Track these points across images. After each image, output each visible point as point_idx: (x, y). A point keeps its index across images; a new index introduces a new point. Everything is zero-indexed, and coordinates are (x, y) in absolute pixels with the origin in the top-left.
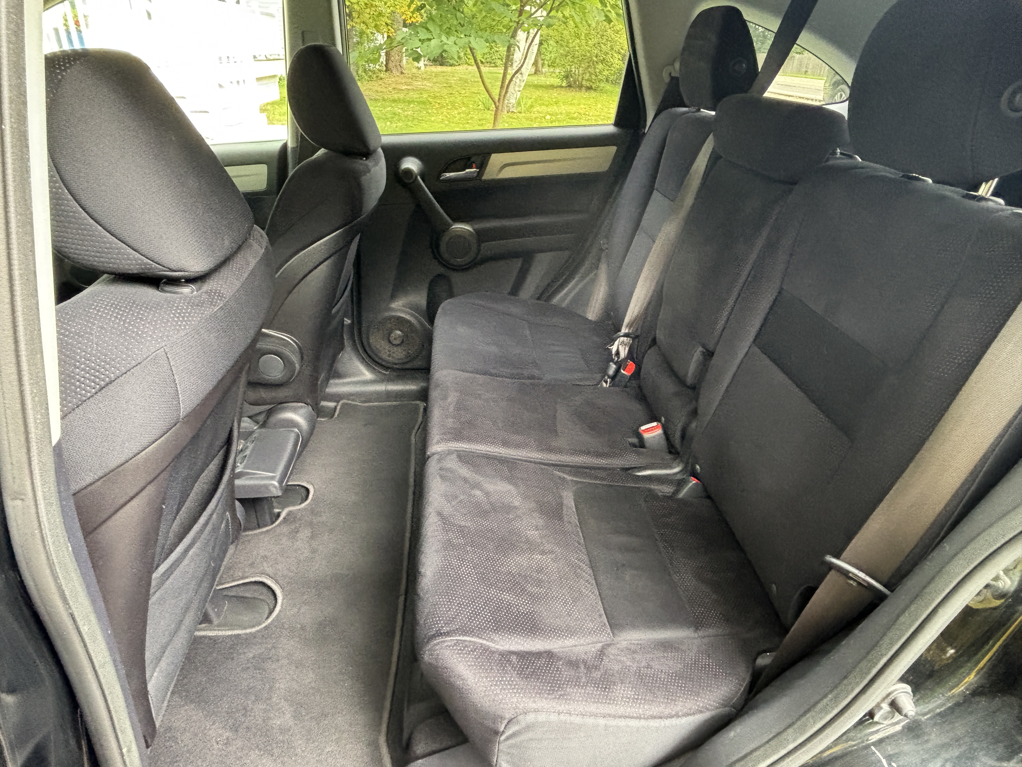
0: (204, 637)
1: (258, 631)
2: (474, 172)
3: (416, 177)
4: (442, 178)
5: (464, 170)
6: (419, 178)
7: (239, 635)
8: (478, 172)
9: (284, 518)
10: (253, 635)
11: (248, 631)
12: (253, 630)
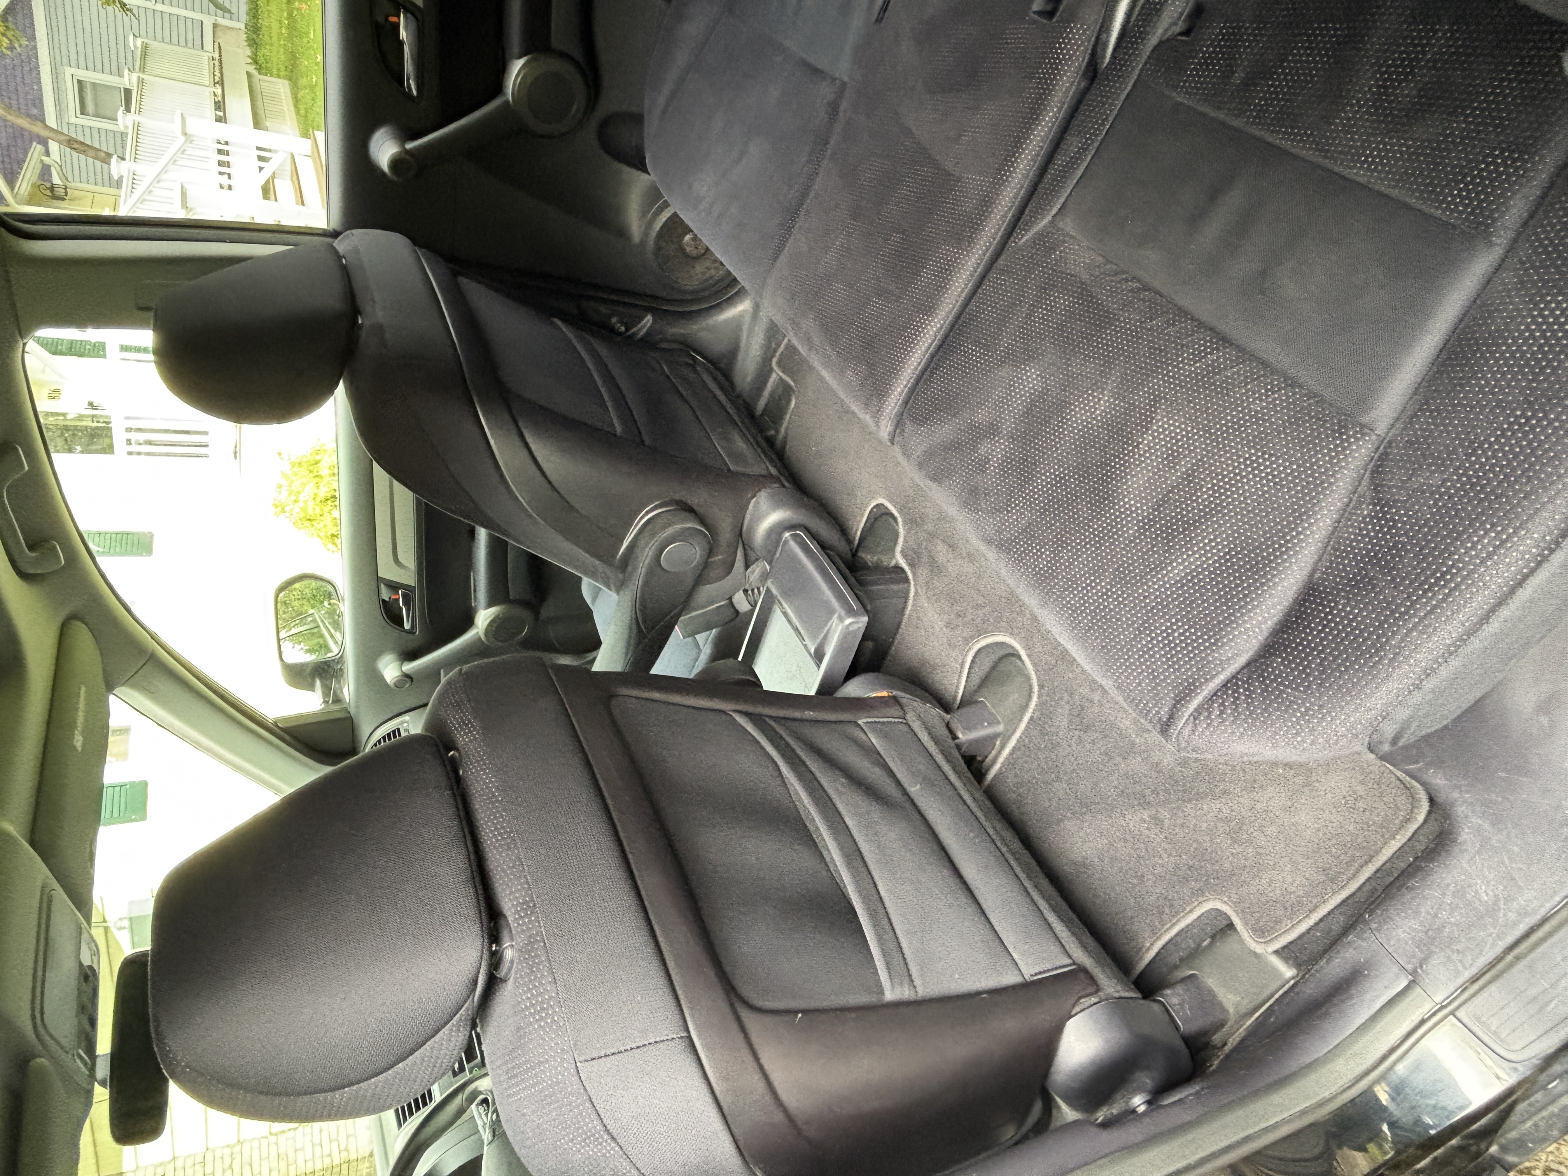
0: (1012, 753)
1: (1039, 697)
2: (406, 17)
3: (407, 152)
4: (415, 93)
5: (401, 43)
6: (409, 146)
7: (1031, 718)
8: (407, 10)
9: (909, 565)
10: (1041, 704)
11: (1032, 705)
12: (1035, 698)
